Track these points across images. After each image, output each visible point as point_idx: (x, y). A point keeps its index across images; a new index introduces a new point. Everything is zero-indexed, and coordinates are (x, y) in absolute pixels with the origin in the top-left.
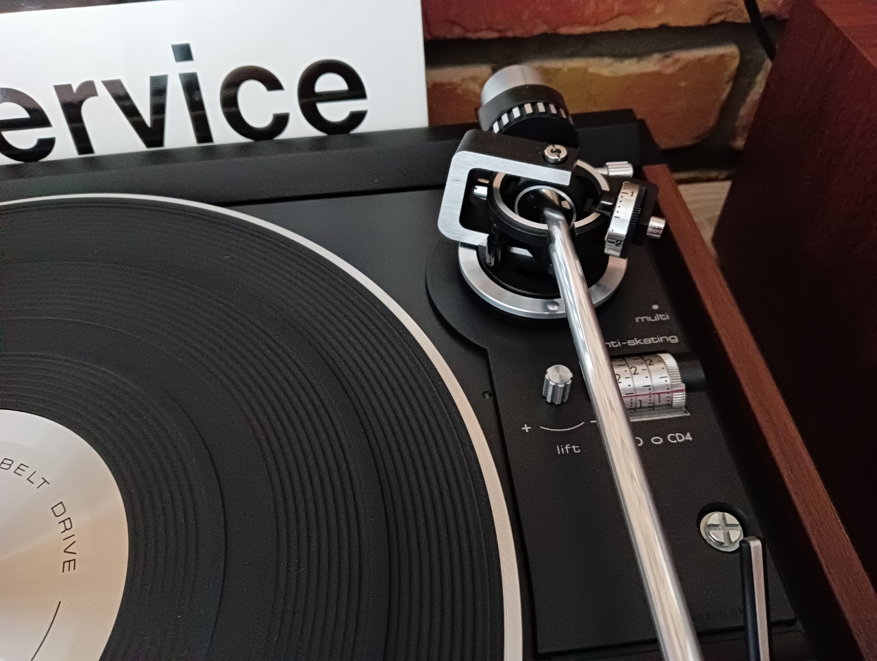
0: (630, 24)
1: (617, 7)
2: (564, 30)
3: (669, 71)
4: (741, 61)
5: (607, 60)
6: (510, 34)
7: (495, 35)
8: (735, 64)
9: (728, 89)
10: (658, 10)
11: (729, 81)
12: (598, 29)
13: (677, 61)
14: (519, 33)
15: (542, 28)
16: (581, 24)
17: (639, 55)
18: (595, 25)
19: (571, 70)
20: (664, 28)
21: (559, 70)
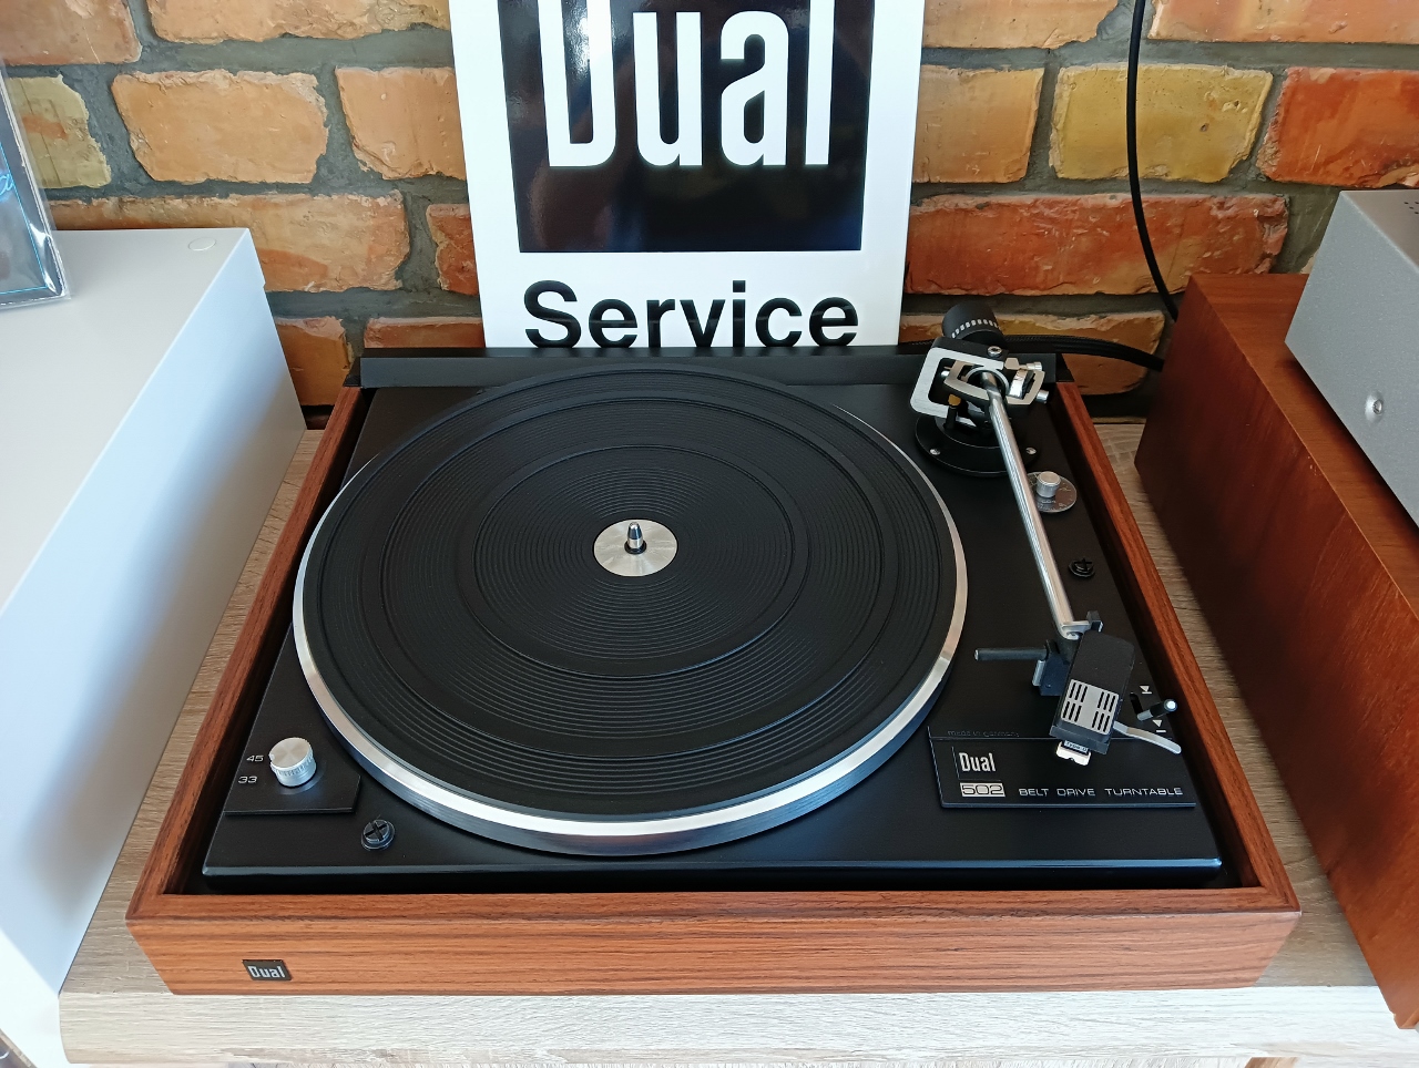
0: (1072, 290)
1: (1061, 279)
2: (1018, 292)
3: (1103, 329)
4: (1165, 324)
5: (1052, 317)
6: (974, 293)
7: (963, 292)
8: (1160, 326)
9: (1156, 346)
10: (1094, 282)
11: (1155, 341)
12: (1045, 293)
13: (1109, 321)
14: (982, 292)
15: (1001, 290)
16: (1032, 288)
17: (1079, 315)
18: (1045, 289)
19: (1021, 322)
20: (1099, 294)
21: (1012, 322)
